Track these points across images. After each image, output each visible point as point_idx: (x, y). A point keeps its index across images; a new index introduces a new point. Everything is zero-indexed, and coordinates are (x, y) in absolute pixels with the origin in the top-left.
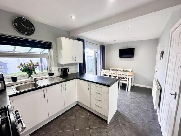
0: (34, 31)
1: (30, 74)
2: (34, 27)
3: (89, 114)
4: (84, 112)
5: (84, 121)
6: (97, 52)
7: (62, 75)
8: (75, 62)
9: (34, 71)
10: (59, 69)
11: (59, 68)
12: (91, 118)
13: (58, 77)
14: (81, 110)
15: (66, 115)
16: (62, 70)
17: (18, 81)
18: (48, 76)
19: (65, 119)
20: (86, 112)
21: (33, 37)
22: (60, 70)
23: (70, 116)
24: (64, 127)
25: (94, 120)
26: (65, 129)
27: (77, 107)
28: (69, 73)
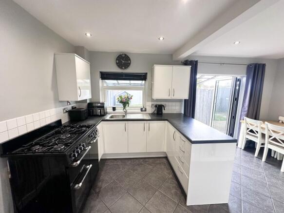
0: (130, 64)
1: (124, 107)
2: (130, 60)
3: (171, 176)
4: (167, 169)
5: (158, 178)
6: (239, 80)
7: (156, 112)
8: (172, 97)
9: (128, 103)
10: (152, 105)
11: (153, 103)
12: (170, 181)
13: (149, 114)
14: (165, 165)
15: (146, 161)
16: (156, 106)
17: (116, 111)
18: (140, 111)
19: (142, 164)
20: (170, 171)
21: (129, 70)
22: (153, 107)
23: (149, 164)
24: (136, 170)
25: (171, 187)
26: (136, 172)
27: (165, 160)
28: (164, 112)
